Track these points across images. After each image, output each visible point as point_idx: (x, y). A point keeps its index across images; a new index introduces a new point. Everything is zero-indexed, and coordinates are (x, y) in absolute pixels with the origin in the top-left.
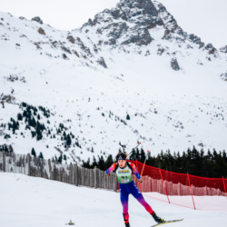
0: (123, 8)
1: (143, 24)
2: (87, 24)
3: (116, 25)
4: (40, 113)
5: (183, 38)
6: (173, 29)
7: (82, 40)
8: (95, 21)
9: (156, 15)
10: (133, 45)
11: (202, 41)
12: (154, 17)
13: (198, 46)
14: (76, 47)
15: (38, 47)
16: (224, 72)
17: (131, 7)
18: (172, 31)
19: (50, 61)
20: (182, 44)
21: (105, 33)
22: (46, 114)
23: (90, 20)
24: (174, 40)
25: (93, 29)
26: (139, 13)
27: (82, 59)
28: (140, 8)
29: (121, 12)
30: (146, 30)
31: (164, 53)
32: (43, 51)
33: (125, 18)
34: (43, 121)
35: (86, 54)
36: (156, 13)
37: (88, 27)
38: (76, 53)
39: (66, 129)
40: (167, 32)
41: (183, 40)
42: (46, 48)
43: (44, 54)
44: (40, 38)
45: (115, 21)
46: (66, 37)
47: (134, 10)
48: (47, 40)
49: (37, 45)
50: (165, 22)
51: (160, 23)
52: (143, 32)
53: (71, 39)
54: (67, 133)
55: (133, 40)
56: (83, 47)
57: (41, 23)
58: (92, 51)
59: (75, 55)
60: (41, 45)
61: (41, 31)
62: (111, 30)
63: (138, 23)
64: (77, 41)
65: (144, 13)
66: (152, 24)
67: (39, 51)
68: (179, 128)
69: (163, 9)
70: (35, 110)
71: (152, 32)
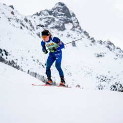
0: (55, 11)
1: (63, 20)
2: (35, 14)
3: (49, 18)
4: (3, 52)
5: (80, 32)
6: (77, 26)
7: (31, 21)
8: (40, 14)
9: (70, 18)
10: (56, 30)
11: (89, 35)
12: (69, 19)
13: (87, 37)
14: (28, 25)
15: (9, 20)
16: (97, 53)
17: (59, 11)
18: (76, 27)
19: (14, 29)
20: (80, 35)
21: (44, 21)
22: (7, 54)
23: (37, 13)
24: (76, 32)
25: (38, 18)
26: (62, 15)
27: (29, 31)
28: (63, 12)
29: (53, 13)
30: (63, 24)
31: (70, 37)
32: (11, 23)
33: (54, 16)
34: (4, 57)
35: (32, 29)
36: (70, 17)
37: (36, 16)
38: (27, 27)
39: (15, 63)
40: (74, 27)
41: (80, 33)
42: (13, 22)
43: (11, 24)
44: (11, 16)
45: (50, 16)
46: (24, 18)
47: (60, 13)
48: (14, 18)
49: (9, 19)
50: (73, 22)
51: (71, 22)
52: (62, 24)
53: (26, 20)
54: (15, 65)
55: (56, 27)
56: (31, 25)
57: (13, 9)
58: (35, 28)
59: (26, 28)
60: (11, 20)
61: (12, 13)
62: (47, 20)
63: (60, 19)
64: (28, 22)
65: (64, 15)
66: (67, 22)
67: (9, 22)
68: (69, 75)
69: (74, 15)
70: (2, 51)
71: (66, 26)
